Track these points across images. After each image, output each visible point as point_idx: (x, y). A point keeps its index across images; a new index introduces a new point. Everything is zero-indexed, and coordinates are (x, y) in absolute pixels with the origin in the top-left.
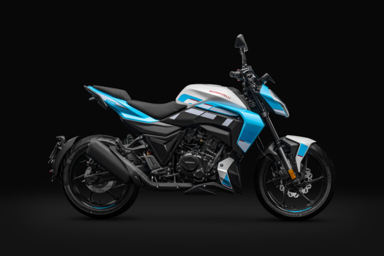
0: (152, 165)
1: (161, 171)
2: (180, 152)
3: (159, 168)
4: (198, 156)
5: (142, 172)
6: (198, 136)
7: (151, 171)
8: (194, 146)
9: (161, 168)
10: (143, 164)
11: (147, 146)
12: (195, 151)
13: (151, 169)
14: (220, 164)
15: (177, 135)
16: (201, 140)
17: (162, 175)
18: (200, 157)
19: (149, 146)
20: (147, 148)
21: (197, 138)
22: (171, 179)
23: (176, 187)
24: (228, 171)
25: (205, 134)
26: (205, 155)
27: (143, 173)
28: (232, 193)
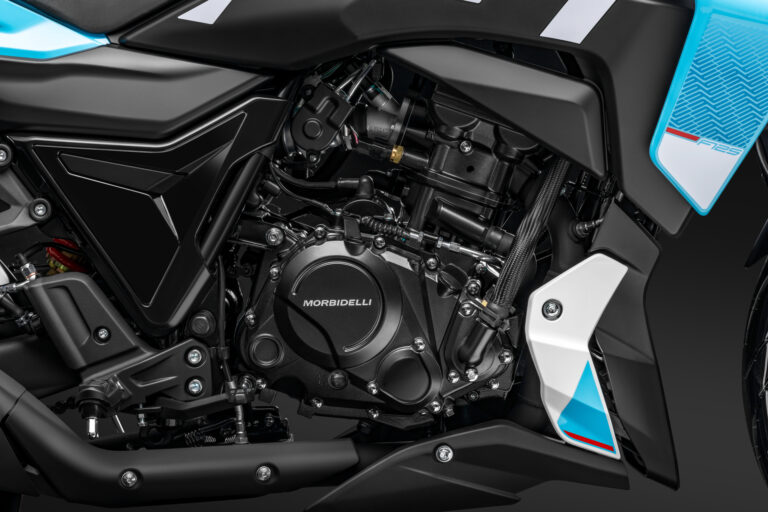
0: (85, 338)
1: (142, 373)
2: (262, 238)
3: (133, 351)
4: (389, 257)
5: (17, 389)
6: (376, 125)
7: (76, 376)
8: (352, 192)
9: (147, 356)
10: (22, 330)
11: (40, 211)
12: (364, 228)
13: (81, 361)
14: (538, 298)
15: (232, 125)
16: (397, 153)
17: (153, 397)
18: (403, 262)
19: (57, 211)
20: (40, 224)
21: (364, 135)
22: (217, 423)
23: (255, 472)
24: (593, 345)
25: (421, 112)
26: (429, 246)
27: (29, 398)
28: (622, 483)
